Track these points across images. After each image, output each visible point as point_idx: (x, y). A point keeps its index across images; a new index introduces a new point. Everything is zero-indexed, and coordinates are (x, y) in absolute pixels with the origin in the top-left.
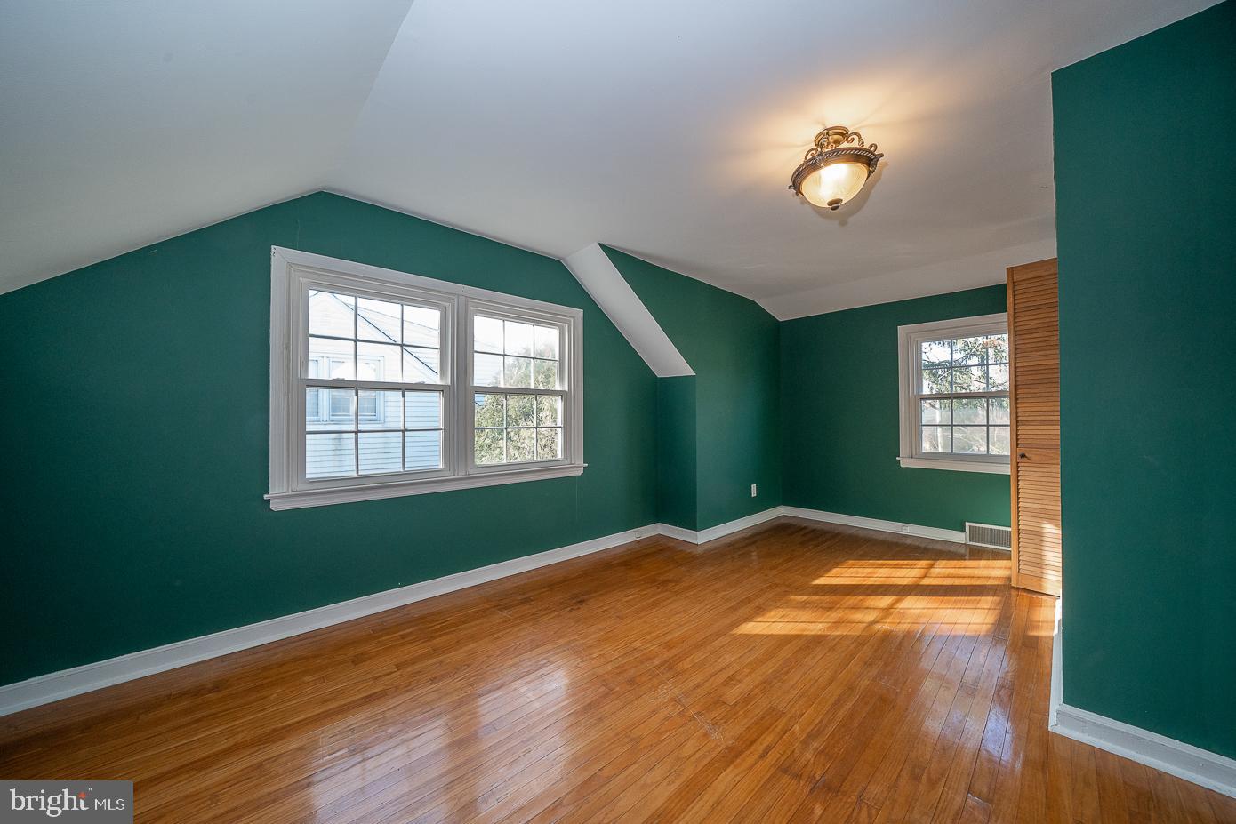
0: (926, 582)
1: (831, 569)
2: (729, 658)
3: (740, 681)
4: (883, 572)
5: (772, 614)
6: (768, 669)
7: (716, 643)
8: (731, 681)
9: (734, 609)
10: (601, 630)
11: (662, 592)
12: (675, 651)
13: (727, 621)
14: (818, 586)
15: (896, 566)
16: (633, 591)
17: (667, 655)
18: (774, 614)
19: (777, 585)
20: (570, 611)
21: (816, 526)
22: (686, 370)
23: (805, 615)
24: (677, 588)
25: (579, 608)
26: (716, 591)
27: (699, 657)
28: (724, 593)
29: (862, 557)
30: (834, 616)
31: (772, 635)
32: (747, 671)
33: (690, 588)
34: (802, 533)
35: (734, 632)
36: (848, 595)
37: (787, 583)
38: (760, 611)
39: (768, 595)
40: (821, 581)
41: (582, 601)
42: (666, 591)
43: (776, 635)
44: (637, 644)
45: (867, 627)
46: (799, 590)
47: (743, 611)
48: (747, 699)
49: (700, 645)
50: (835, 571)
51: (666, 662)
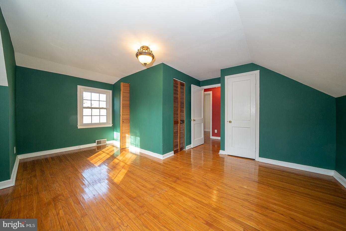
0: (111, 154)
15: (99, 155)
30: (119, 167)
35: (118, 184)
45: (127, 165)
50: (92, 162)
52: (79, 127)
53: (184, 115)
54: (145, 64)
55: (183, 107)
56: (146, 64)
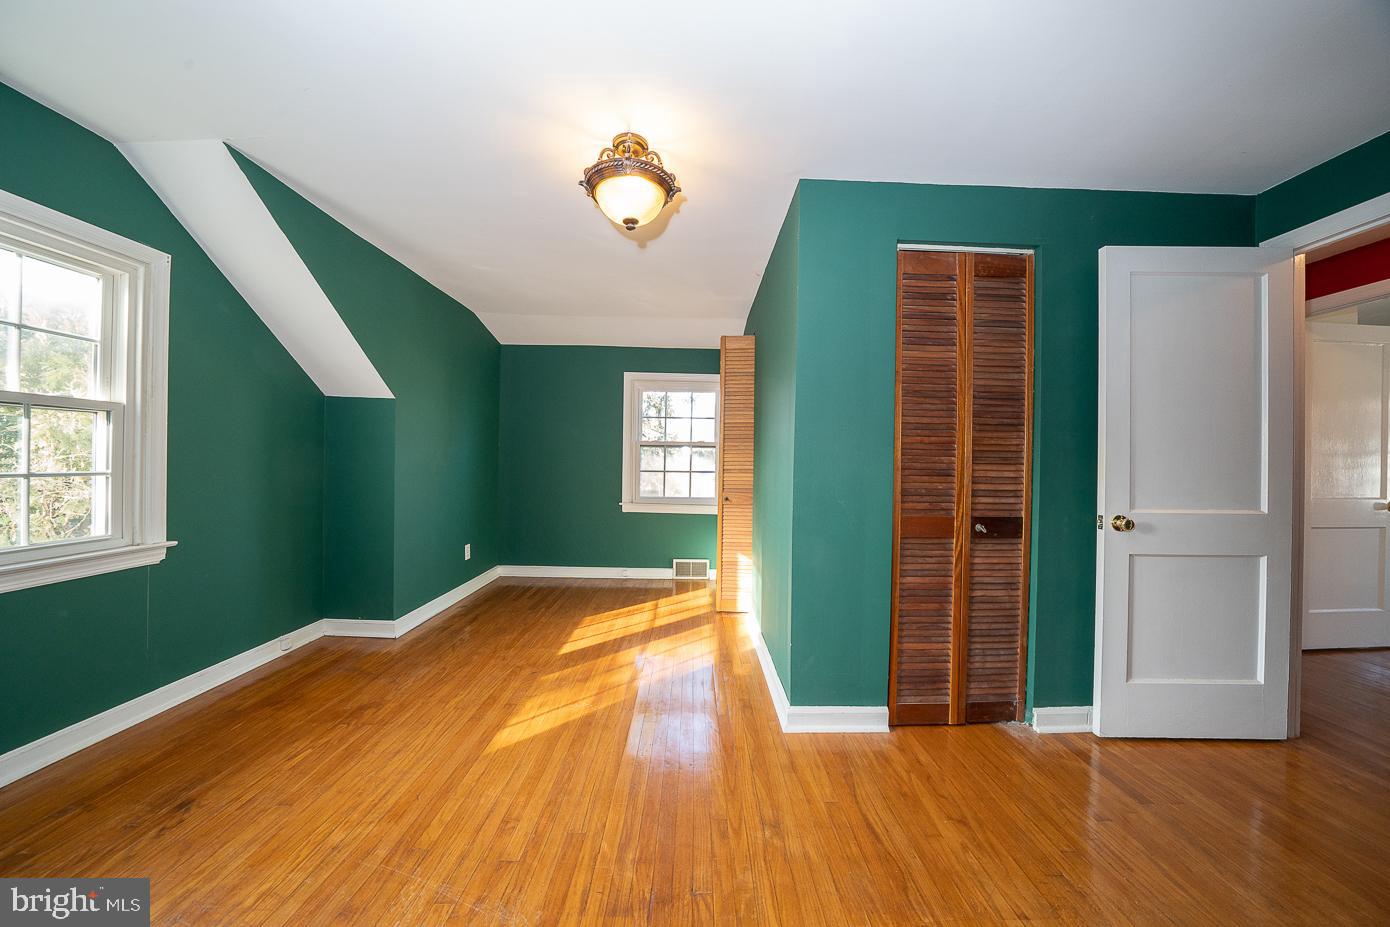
0: (659, 623)
1: (571, 632)
2: (493, 792)
3: (518, 820)
4: (620, 623)
5: (529, 705)
6: (546, 785)
7: (468, 779)
8: (507, 824)
9: (476, 719)
10: (251, 843)
11: (357, 728)
12: (409, 819)
13: (475, 737)
14: (566, 656)
15: (629, 614)
16: (300, 745)
17: (397, 832)
18: (530, 707)
19: (521, 668)
20: (158, 835)
21: (542, 584)
22: (383, 392)
23: (565, 695)
24: (382, 713)
25: (182, 821)
26: (443, 701)
27: (448, 812)
28: (456, 700)
29: (597, 610)
30: (594, 685)
31: (535, 736)
32: (522, 799)
33: (402, 707)
34: (528, 594)
35: (488, 750)
36: (599, 657)
37: (531, 661)
38: (511, 708)
39: (515, 684)
40: (567, 649)
41: (185, 805)
42: (363, 725)
43: (541, 734)
44: (337, 837)
45: (627, 688)
46: (548, 666)
47: (491, 716)
48: (536, 841)
49: (445, 792)
50: (577, 633)
51: (400, 842)
52: (626, 508)
53: (1017, 480)
54: (626, 221)
55: (1015, 421)
56: (634, 221)
